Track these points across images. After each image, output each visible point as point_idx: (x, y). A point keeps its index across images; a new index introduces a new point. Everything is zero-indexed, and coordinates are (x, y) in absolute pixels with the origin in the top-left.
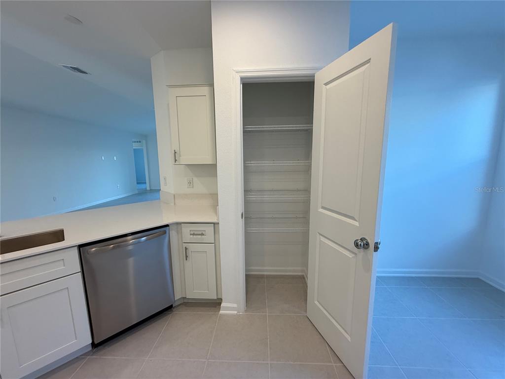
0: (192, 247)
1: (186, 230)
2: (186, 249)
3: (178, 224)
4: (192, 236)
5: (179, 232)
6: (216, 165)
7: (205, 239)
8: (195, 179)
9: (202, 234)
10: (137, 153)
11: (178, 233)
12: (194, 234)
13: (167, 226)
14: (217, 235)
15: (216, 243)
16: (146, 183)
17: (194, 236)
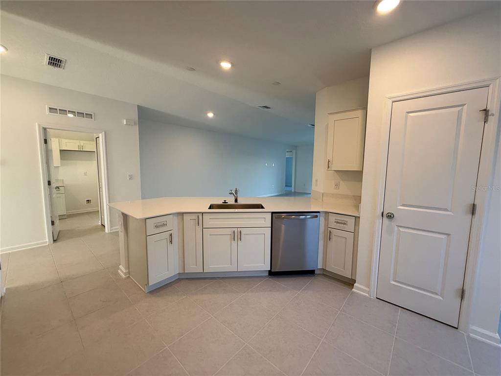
0: (334, 232)
1: (332, 218)
2: (330, 232)
3: (327, 213)
4: (335, 224)
5: (327, 219)
6: (362, 171)
7: (346, 228)
8: (341, 182)
9: (344, 224)
10: (288, 160)
11: (325, 220)
12: (337, 222)
13: (319, 212)
14: (357, 228)
15: (356, 233)
16: (291, 186)
17: (338, 224)
